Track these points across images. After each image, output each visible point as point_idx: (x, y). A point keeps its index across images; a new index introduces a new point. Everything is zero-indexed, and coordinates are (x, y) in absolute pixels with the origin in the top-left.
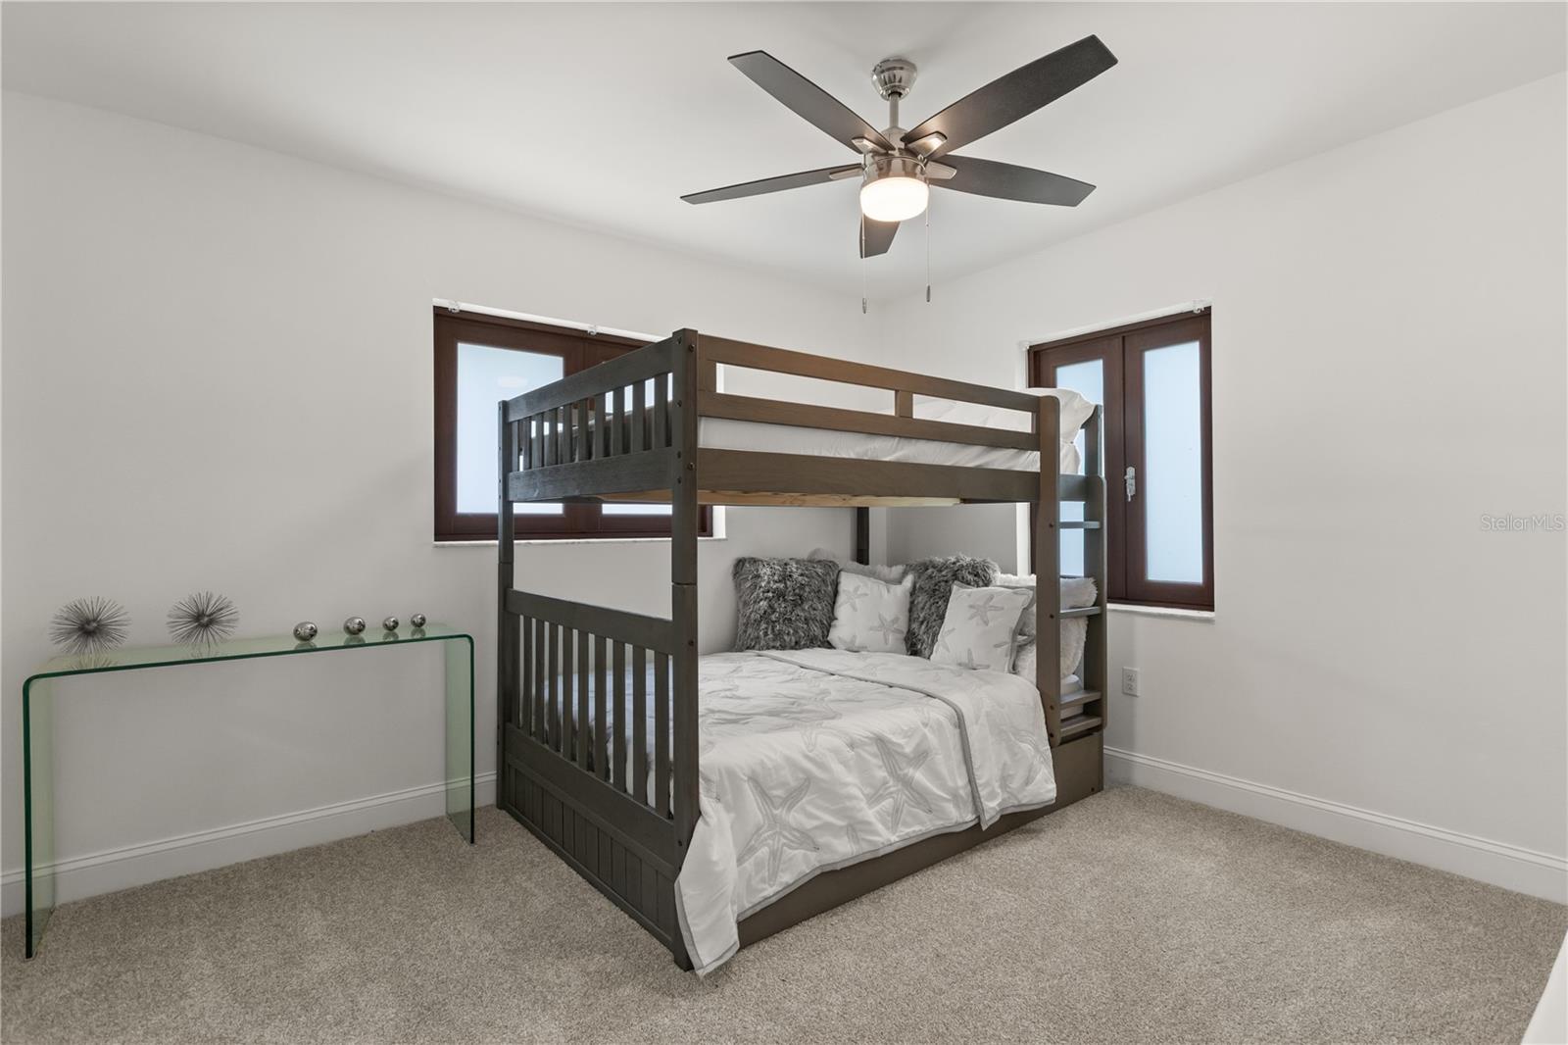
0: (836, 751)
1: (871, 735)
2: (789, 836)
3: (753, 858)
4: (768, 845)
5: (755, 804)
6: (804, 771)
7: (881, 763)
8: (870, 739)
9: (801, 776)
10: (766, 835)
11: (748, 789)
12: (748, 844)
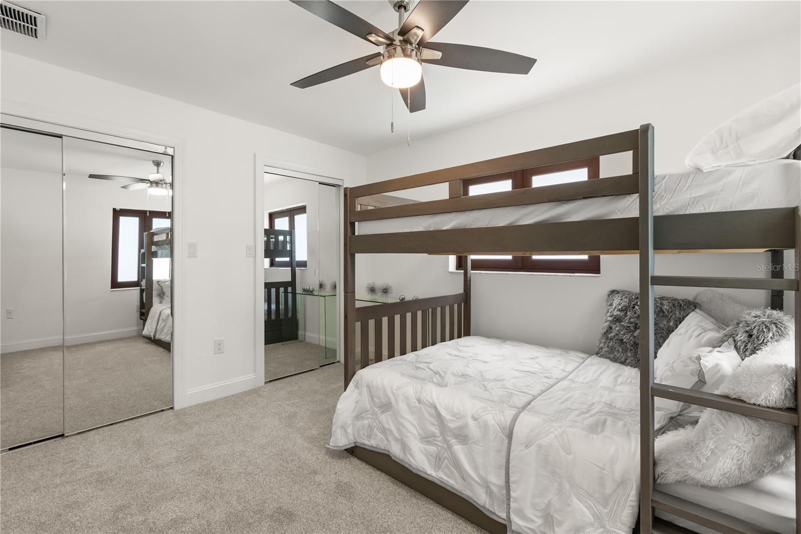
0: (407, 398)
1: (431, 402)
2: (378, 424)
3: (361, 422)
4: (369, 421)
5: (367, 399)
6: (389, 398)
7: (437, 424)
8: (430, 403)
9: (387, 399)
10: (369, 416)
11: (365, 389)
12: (361, 414)
